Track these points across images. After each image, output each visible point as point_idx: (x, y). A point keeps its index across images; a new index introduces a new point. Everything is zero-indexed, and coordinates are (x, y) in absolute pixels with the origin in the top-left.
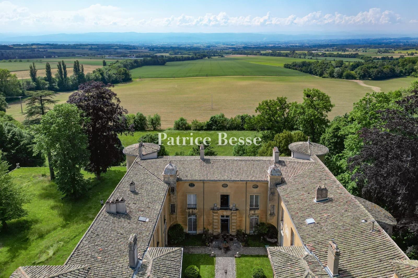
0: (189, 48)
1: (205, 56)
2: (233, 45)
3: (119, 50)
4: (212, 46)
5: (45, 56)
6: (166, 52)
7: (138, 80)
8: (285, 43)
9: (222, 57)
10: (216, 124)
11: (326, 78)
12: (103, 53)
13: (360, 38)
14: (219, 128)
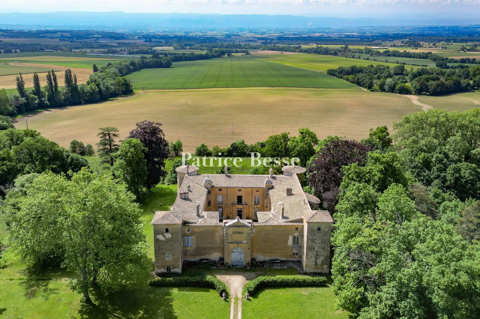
0: (201, 37)
1: (223, 53)
2: (263, 33)
3: (103, 41)
4: (233, 35)
5: (2, 51)
6: (169, 44)
7: (140, 91)
8: (338, 31)
9: (246, 54)
10: (237, 151)
11: (375, 91)
12: (81, 46)
13: (446, 25)
14: (239, 154)
